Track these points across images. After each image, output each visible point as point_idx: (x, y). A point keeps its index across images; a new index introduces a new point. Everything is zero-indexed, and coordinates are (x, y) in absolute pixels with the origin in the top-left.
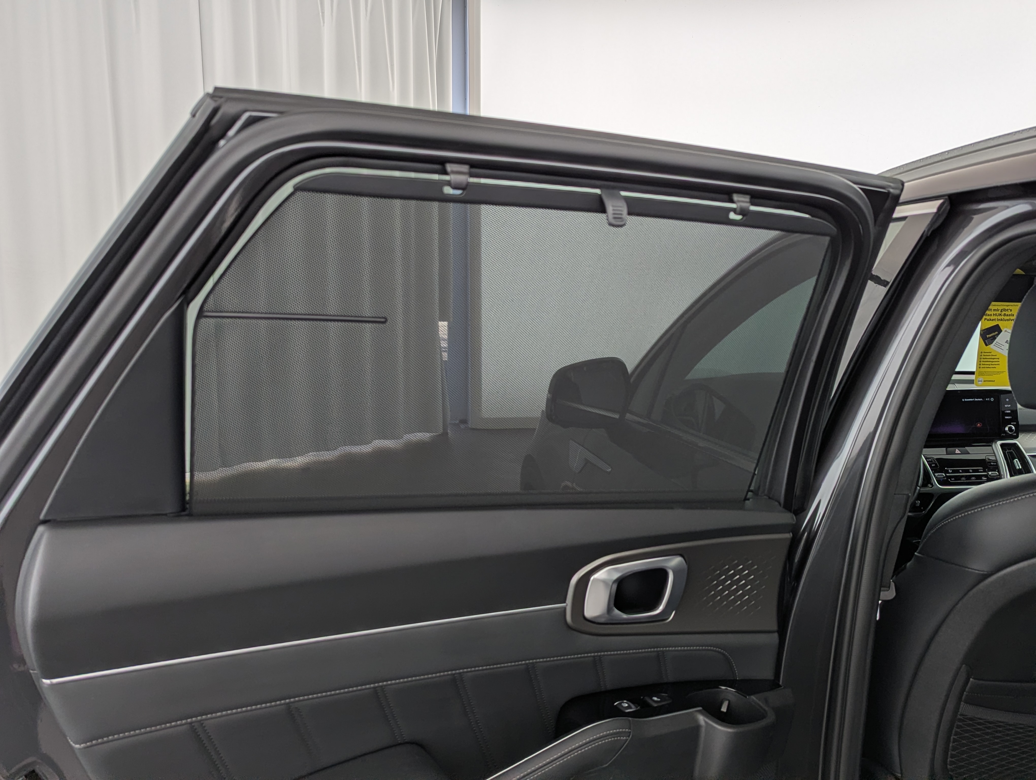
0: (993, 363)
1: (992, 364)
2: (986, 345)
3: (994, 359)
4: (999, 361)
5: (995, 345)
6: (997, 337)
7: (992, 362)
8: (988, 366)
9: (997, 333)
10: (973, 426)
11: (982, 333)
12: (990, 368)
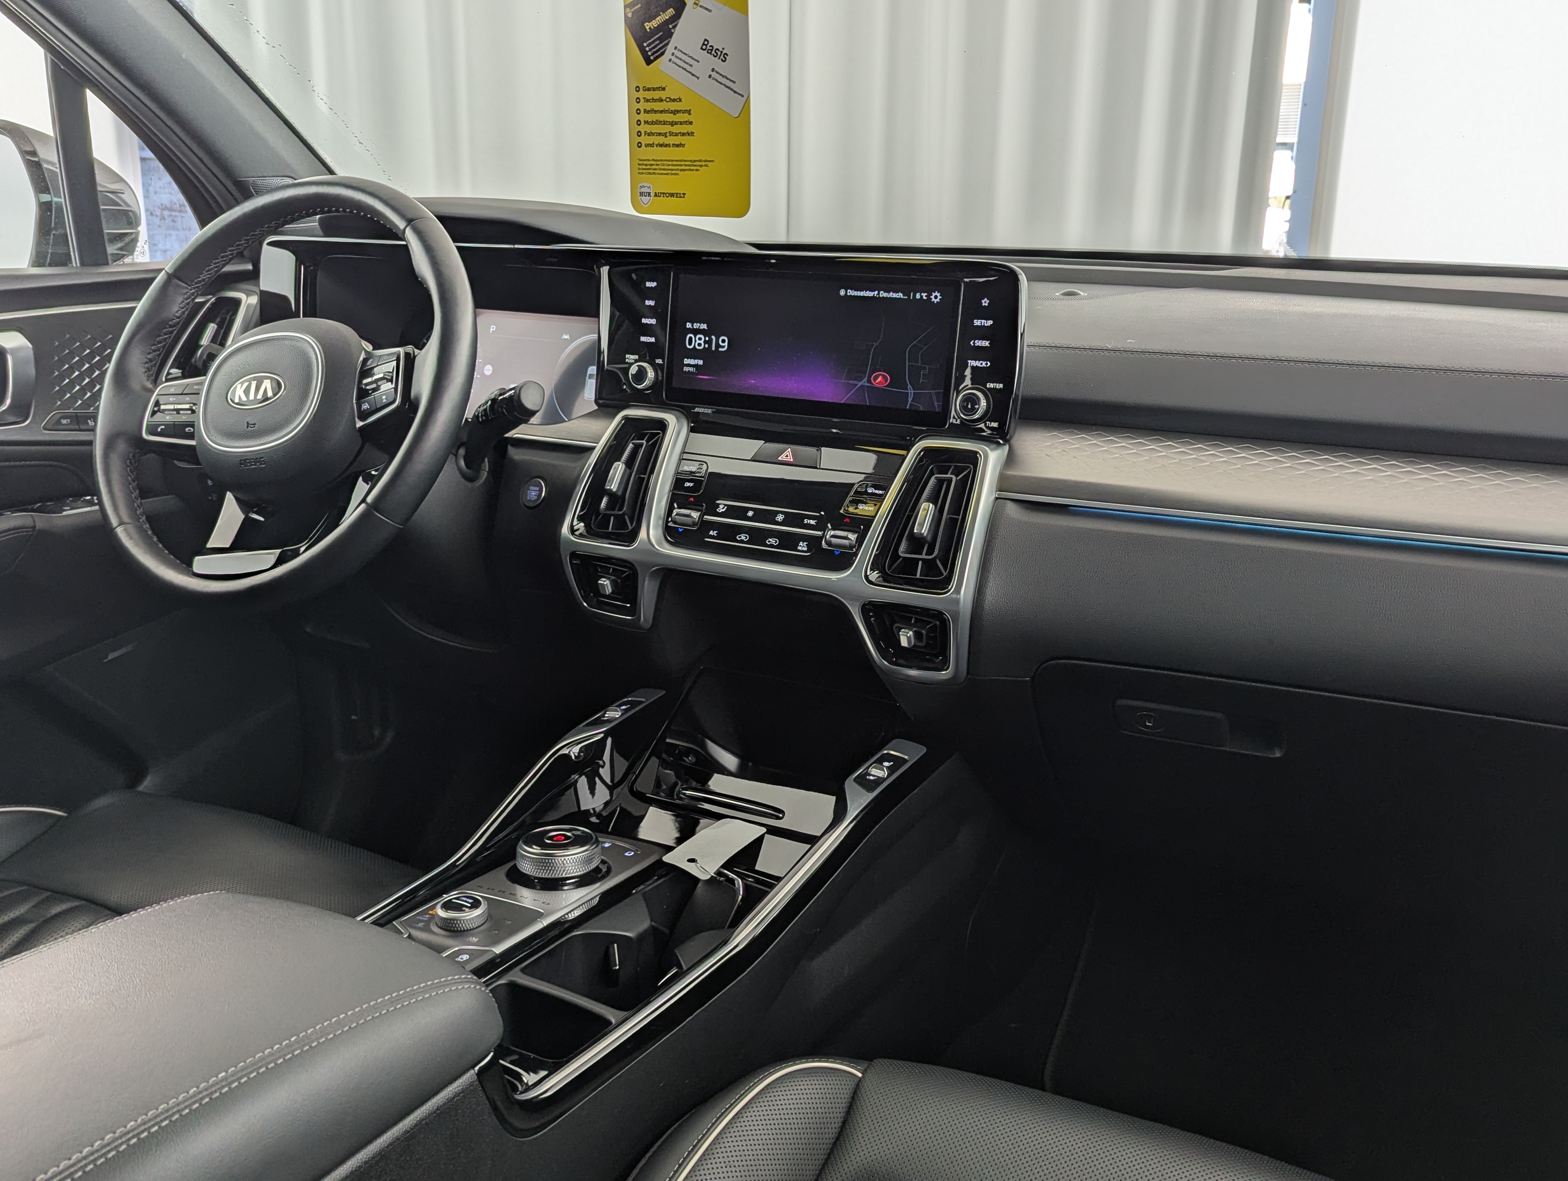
0: (676, 129)
1: (671, 134)
2: (649, 62)
3: (675, 112)
4: (691, 123)
5: (673, 58)
6: (674, 27)
7: (673, 124)
8: (661, 140)
9: (671, 12)
10: (864, 382)
11: (630, 15)
12: (667, 145)
